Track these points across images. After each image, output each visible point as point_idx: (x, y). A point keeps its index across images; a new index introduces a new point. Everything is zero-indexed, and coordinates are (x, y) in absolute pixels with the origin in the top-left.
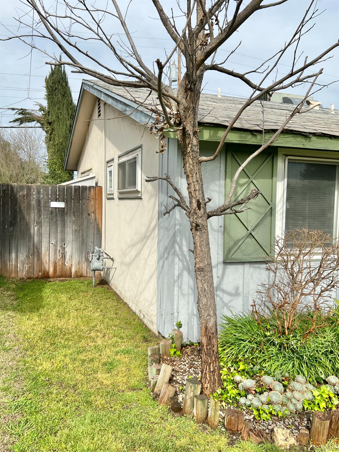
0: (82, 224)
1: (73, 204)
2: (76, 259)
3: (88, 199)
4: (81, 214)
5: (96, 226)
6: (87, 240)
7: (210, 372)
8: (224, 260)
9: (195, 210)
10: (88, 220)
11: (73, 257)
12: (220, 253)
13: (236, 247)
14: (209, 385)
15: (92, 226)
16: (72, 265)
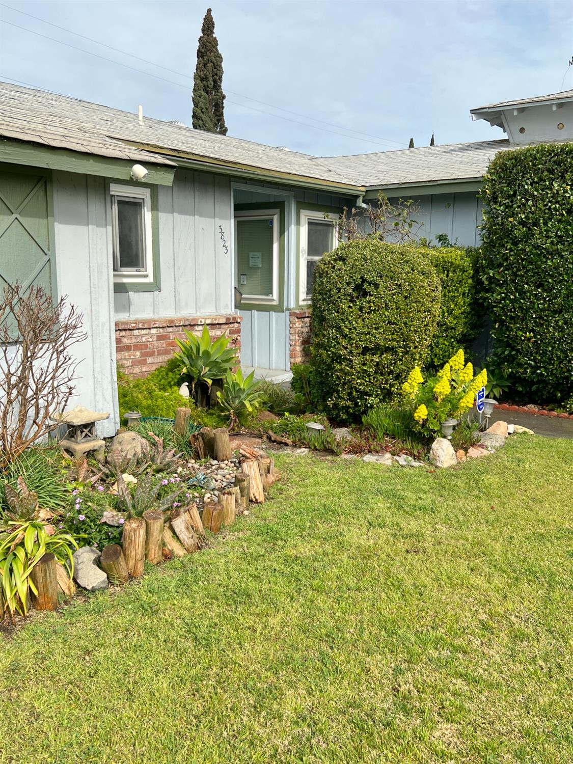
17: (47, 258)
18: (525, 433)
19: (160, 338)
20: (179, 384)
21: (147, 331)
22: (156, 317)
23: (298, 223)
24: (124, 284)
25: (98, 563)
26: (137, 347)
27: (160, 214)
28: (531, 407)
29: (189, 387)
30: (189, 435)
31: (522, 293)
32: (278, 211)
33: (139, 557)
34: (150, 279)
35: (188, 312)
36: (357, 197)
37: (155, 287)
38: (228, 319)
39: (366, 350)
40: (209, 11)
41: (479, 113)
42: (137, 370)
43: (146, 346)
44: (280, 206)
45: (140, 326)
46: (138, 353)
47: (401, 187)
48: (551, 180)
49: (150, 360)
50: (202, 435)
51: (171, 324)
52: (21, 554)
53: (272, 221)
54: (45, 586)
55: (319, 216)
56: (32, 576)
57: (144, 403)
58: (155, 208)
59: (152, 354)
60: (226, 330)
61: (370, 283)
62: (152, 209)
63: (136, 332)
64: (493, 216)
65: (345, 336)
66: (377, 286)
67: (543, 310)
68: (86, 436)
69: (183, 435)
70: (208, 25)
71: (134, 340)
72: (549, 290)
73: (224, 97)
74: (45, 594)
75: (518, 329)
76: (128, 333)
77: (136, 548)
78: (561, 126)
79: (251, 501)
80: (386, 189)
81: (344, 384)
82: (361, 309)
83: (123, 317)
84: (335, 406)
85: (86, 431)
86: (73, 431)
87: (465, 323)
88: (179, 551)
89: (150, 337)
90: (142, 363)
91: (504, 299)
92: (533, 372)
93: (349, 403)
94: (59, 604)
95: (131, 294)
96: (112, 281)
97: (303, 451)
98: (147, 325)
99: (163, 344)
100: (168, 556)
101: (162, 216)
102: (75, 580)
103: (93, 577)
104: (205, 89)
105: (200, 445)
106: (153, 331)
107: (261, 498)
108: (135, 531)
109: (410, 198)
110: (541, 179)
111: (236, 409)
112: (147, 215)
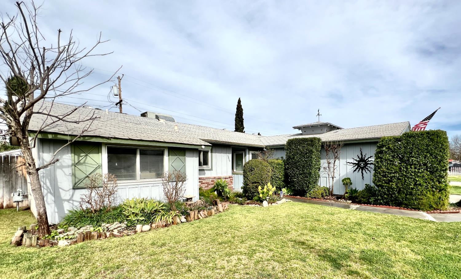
0: (12, 177)
1: (3, 166)
2: (7, 198)
3: (16, 163)
4: (11, 172)
5: (23, 178)
6: (16, 186)
7: (42, 229)
8: (73, 187)
9: (28, 167)
10: (17, 175)
11: (4, 197)
12: (70, 185)
13: (80, 181)
14: (41, 234)
15: (19, 179)
16: (3, 201)
17: (184, 164)
18: (290, 201)
19: (212, 181)
20: (215, 191)
21: (209, 180)
22: (211, 176)
23: (249, 154)
24: (204, 169)
25: (185, 218)
26: (206, 183)
27: (213, 154)
28: (298, 197)
29: (217, 192)
30: (212, 200)
31: (294, 170)
32: (244, 151)
33: (193, 217)
34: (210, 168)
35: (219, 175)
36: (264, 148)
37: (211, 169)
38: (229, 177)
39: (253, 183)
40: (240, 98)
41: (295, 128)
42: (206, 188)
43: (209, 183)
44: (245, 151)
45: (207, 178)
46: (206, 185)
47: (273, 146)
48: (298, 146)
49: (209, 186)
50: (214, 200)
51: (215, 178)
52: (171, 215)
53: (243, 153)
54: (175, 220)
55: (253, 152)
56: (172, 218)
57: (207, 195)
58: (212, 152)
59: (210, 185)
60: (229, 179)
61: (253, 168)
62: (211, 153)
63: (206, 180)
64: (287, 153)
65: (248, 180)
66: (254, 169)
67: (298, 174)
68: (190, 201)
69: (211, 201)
70: (239, 102)
71: (206, 182)
72: (299, 170)
73: (243, 119)
74: (175, 222)
75: (294, 178)
76: (204, 180)
77: (192, 216)
78: (313, 131)
79: (220, 212)
80: (269, 146)
81: (249, 190)
82: (251, 174)
83: (201, 176)
84: (248, 195)
85: (190, 200)
86: (188, 199)
87: (284, 177)
88: (201, 218)
89: (209, 181)
90: (208, 187)
91: (290, 172)
92: (297, 188)
93: (251, 195)
94: (177, 224)
95: (205, 171)
96: (198, 169)
97: (237, 204)
98: (209, 178)
99: (213, 182)
100: (199, 218)
101: (214, 154)
102: (180, 220)
103: (183, 220)
104: (238, 117)
105: (214, 203)
106: (210, 180)
107: (222, 211)
108: (192, 213)
109: (274, 148)
110: (296, 145)
111: (226, 196)
112: (210, 154)
